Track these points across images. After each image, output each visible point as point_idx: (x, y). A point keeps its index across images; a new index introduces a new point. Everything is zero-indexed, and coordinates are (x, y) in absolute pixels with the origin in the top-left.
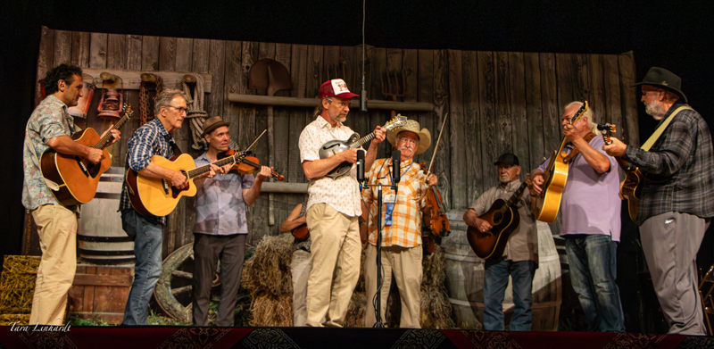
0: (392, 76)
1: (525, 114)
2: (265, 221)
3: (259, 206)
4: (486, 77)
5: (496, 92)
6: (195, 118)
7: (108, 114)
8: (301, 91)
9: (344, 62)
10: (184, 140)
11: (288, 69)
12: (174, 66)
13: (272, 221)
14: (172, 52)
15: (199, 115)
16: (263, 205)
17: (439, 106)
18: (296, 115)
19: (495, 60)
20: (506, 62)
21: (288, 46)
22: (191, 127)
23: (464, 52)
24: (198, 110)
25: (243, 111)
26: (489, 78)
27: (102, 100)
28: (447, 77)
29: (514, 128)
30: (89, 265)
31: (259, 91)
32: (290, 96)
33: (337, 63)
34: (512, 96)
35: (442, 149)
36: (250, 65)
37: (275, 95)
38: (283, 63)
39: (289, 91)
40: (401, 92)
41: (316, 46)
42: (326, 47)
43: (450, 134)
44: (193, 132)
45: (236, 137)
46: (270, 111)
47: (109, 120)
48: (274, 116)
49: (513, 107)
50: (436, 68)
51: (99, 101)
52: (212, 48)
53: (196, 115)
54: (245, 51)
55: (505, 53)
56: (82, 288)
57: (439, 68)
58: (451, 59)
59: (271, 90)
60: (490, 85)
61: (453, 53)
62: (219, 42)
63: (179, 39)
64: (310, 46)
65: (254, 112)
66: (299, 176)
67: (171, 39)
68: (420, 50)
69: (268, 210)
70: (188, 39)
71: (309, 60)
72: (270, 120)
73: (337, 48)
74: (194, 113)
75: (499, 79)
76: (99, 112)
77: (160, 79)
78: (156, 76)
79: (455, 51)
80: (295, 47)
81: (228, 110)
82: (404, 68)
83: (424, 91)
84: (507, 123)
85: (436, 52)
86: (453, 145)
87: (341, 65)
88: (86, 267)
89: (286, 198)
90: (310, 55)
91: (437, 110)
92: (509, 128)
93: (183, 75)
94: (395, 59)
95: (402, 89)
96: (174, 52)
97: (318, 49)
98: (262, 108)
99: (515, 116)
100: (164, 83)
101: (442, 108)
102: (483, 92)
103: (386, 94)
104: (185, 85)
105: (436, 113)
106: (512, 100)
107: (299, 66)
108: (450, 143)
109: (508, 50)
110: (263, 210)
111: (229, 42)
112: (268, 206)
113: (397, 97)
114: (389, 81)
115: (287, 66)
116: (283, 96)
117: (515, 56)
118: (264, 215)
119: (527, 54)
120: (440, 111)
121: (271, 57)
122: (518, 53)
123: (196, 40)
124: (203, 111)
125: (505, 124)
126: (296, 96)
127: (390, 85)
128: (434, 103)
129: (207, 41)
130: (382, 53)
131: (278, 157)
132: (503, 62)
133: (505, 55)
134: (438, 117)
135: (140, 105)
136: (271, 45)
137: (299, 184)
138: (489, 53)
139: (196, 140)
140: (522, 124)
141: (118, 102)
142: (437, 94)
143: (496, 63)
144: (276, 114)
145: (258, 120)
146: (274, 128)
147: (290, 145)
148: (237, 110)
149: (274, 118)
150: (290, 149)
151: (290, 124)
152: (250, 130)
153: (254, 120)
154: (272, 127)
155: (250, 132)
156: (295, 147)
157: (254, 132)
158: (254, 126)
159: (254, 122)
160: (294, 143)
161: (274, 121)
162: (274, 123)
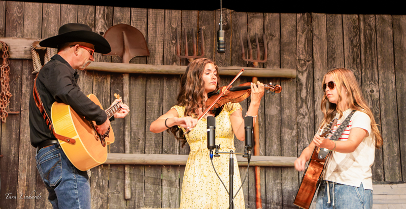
0: (253, 41)
1: (394, 81)
2: (121, 195)
3: (114, 179)
4: (352, 41)
5: (363, 57)
8: (158, 58)
9: (203, 27)
11: (145, 35)
12: (22, 32)
13: (128, 195)
14: (20, 17)
16: (118, 178)
17: (302, 73)
18: (153, 83)
19: (362, 23)
20: (373, 27)
21: (144, 11)
23: (328, 16)
25: (97, 79)
26: (355, 43)
28: (310, 41)
29: (382, 96)
31: (114, 58)
32: (147, 63)
33: (195, 29)
34: (379, 61)
35: (306, 117)
36: (104, 31)
37: (130, 62)
38: (139, 29)
39: (146, 57)
40: (263, 58)
41: (173, 11)
42: (184, 12)
43: (314, 101)
46: (126, 78)
48: (130, 84)
49: (381, 73)
50: (299, 33)
52: (63, 13)
54: (99, 16)
55: (372, 16)
57: (303, 33)
58: (315, 24)
59: (126, 57)
60: (355, 49)
61: (317, 17)
62: (70, 6)
63: (27, 4)
64: (167, 11)
65: (109, 80)
66: (156, 147)
67: (18, 3)
68: (283, 15)
69: (124, 183)
70: (37, 4)
71: (167, 25)
73: (195, 13)
75: (365, 43)
77: (7, 47)
78: (2, 43)
79: (319, 14)
80: (151, 11)
82: (265, 32)
83: (287, 57)
84: (374, 89)
85: (299, 15)
86: (317, 113)
87: (199, 30)
89: (142, 169)
90: (167, 21)
91: (300, 76)
92: (376, 95)
93: (33, 41)
94: (256, 24)
95: (264, 54)
96: (22, 17)
97: (176, 14)
98: (116, 76)
99: (383, 82)
100: (11, 50)
101: (305, 75)
102: (349, 57)
103: (247, 60)
104: (34, 53)
105: (299, 80)
106: (380, 65)
107: (155, 32)
108: (314, 111)
109: (375, 13)
110: (119, 183)
111: (80, 6)
112: (124, 179)
113: (259, 63)
114: (250, 47)
115: (143, 31)
116: (140, 63)
117: (383, 20)
118: (119, 188)
119: (395, 17)
120: (303, 78)
121: (127, 23)
122: (386, 16)
123: (45, 4)
125: (372, 91)
126: (153, 63)
127: (251, 51)
128: (297, 69)
129: (58, 5)
130: (243, 17)
131: (134, 128)
132: (369, 25)
133: (372, 19)
134: (301, 84)
136: (127, 11)
137: (156, 155)
138: (355, 16)
140: (391, 91)
142: (300, 60)
143: (362, 27)
144: (132, 82)
145: (113, 88)
146: (130, 96)
147: (147, 114)
148: (91, 78)
149: (130, 86)
150: (147, 119)
151: (147, 93)
152: (105, 99)
153: (109, 89)
154: (128, 95)
155: (105, 101)
156: (152, 116)
157: (108, 101)
158: (109, 95)
159: (109, 91)
160: (151, 112)
161: (130, 89)
162: (130, 91)
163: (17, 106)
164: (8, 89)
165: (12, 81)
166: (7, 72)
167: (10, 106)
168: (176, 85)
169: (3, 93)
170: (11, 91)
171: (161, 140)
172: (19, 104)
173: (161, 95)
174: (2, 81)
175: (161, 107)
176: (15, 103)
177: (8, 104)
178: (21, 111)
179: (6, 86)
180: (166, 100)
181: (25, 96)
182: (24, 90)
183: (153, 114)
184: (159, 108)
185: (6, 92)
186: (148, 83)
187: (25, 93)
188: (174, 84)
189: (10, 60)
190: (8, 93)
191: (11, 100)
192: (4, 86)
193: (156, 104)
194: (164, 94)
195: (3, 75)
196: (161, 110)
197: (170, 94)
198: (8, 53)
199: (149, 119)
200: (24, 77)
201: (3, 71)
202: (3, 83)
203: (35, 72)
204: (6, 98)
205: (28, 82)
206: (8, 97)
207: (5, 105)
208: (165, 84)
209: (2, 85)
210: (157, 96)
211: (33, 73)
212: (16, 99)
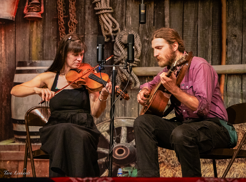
6: (103, 14)
7: (32, 16)
10: (95, 34)
15: (106, 11)
18: (189, 5)
22: (100, 22)
24: (105, 7)
27: (27, 3)
30: (21, 144)
44: (102, 27)
45: (137, 28)
46: (167, 2)
47: (33, 20)
48: (170, 7)
51: (24, 5)
53: (103, 11)
56: (16, 163)
65: (153, 4)
72: (167, 11)
74: (102, 10)
76: (25, 15)
81: (130, 5)
88: (19, 146)
124: (109, 8)
135: (57, 6)
139: (104, 34)
141: (39, 4)
144: (171, 5)
145: (156, 11)
146: (170, 18)
147: (184, 31)
148: (138, 4)
149: (170, 9)
150: (184, 36)
151: (184, 13)
152: (149, 22)
153: (153, 12)
154: (168, 17)
155: (149, 23)
156: (189, 34)
157: (152, 22)
158: (153, 17)
159: (153, 14)
160: (188, 30)
161: (170, 11)
162: (170, 13)
163: (82, 30)
164: (75, 17)
165: (78, 11)
166: (74, 3)
167: (77, 31)
168: (209, 4)
169: (71, 21)
170: (77, 19)
171: (196, 53)
172: (83, 29)
173: (196, 15)
174: (70, 11)
175: (196, 25)
176: (80, 28)
177: (75, 29)
178: (84, 35)
179: (73, 15)
180: (200, 19)
181: (88, 22)
182: (87, 17)
183: (189, 32)
184: (195, 26)
185: (73, 20)
186: (185, 5)
187: (88, 20)
188: (207, 3)
190: (75, 21)
191: (77, 26)
192: (72, 15)
193: (192, 22)
194: (199, 14)
195: (71, 6)
196: (196, 27)
197: (204, 14)
199: (186, 36)
200: (87, 6)
201: (71, 2)
202: (71, 13)
203: (94, 2)
204: (73, 25)
205: (90, 11)
206: (74, 23)
207: (73, 30)
208: (199, 5)
209: (70, 14)
210: (193, 16)
211: (93, 3)
212: (81, 26)
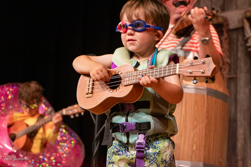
12: (236, 4)
77: (226, 20)
78: (223, 17)
104: (245, 21)
189: (229, 31)
198: (228, 25)
